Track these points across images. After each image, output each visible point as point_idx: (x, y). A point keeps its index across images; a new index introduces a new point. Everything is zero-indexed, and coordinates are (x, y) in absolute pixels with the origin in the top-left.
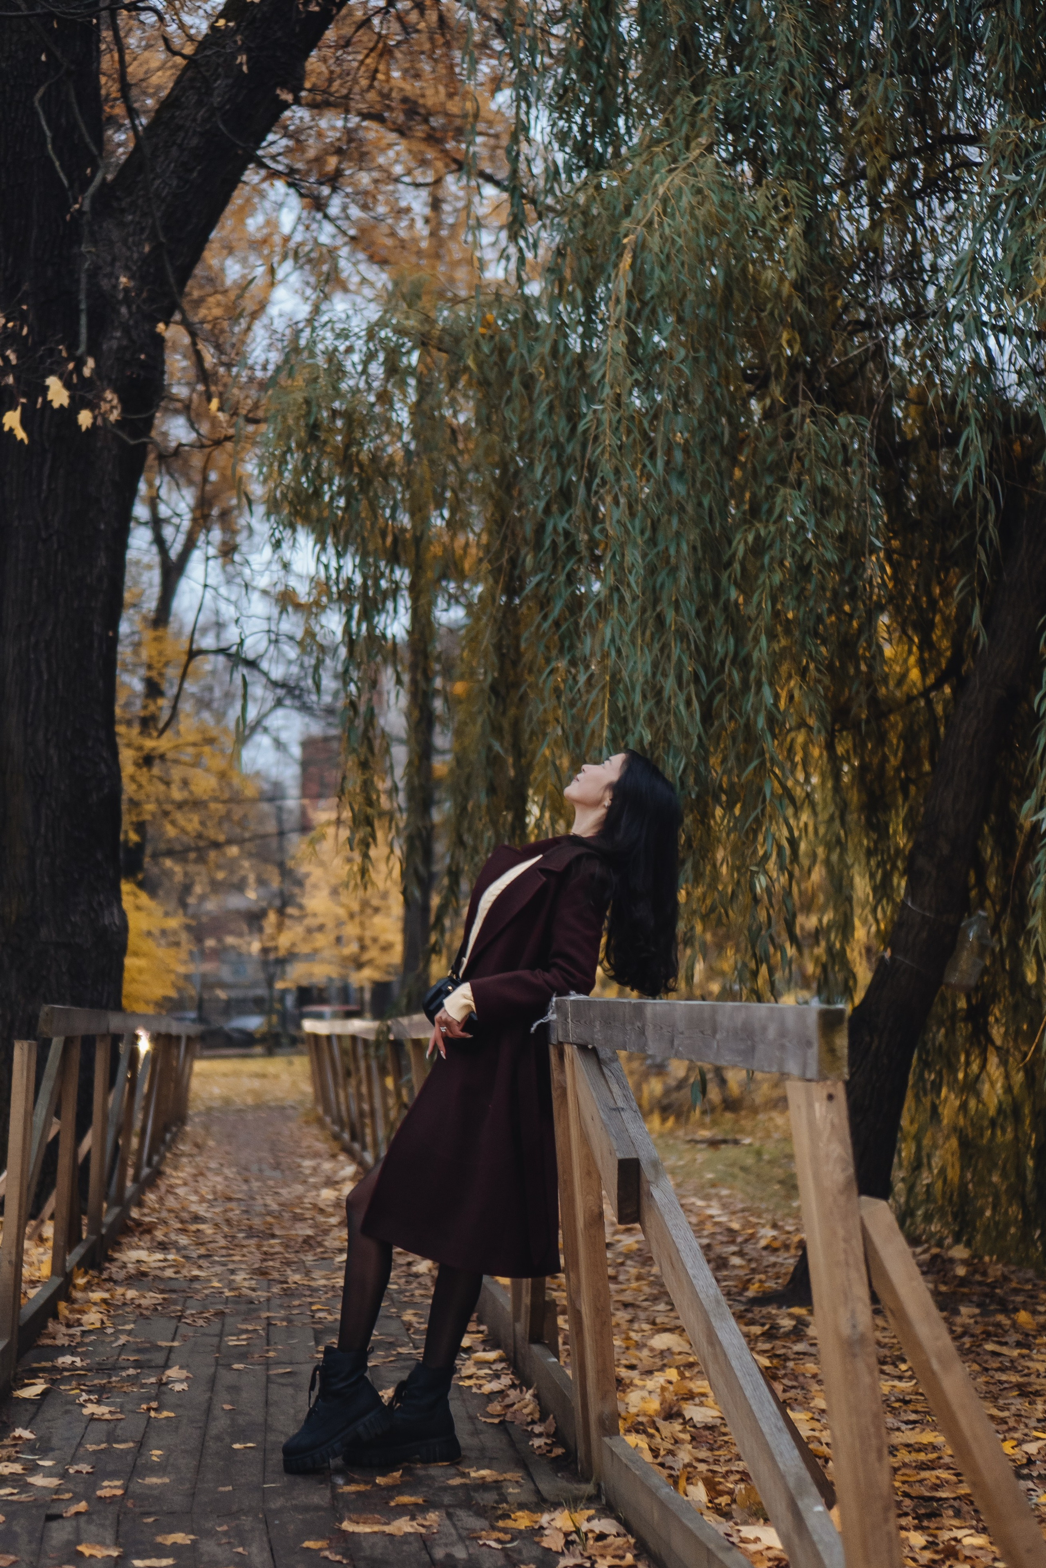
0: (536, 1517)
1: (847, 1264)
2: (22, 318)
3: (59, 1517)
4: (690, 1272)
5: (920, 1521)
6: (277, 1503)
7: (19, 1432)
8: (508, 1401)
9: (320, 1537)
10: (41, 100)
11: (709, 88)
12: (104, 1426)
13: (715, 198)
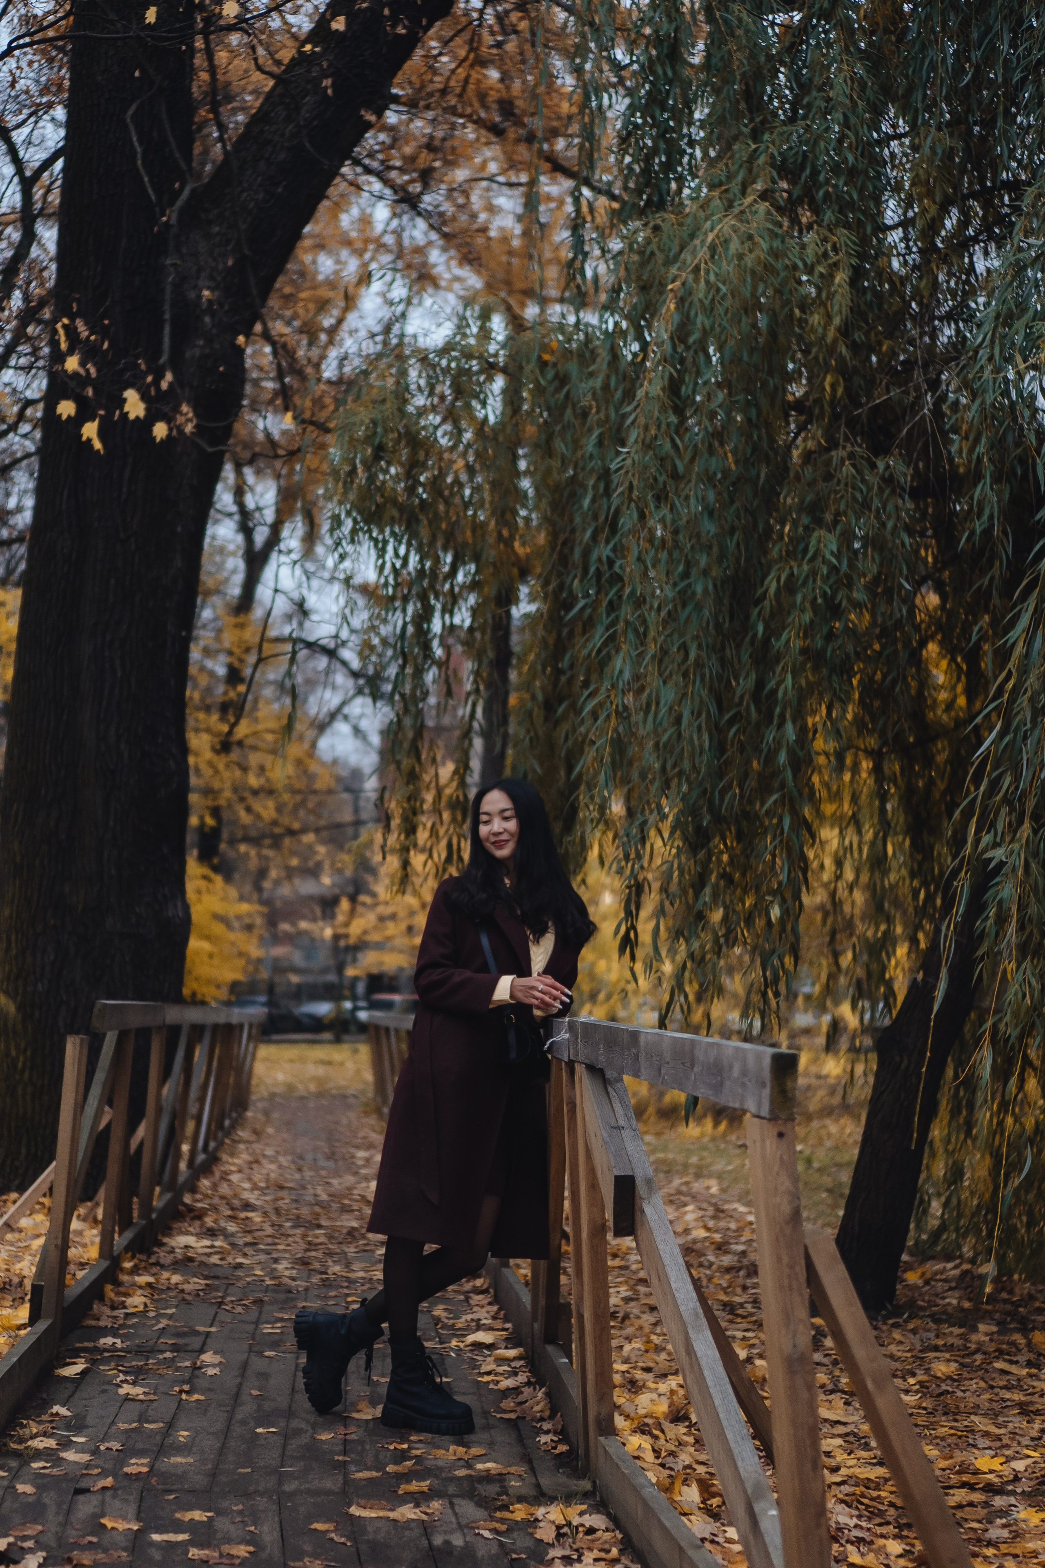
0: (532, 1510)
1: (791, 1289)
2: (104, 333)
3: (87, 1491)
4: (673, 1285)
5: (901, 1530)
6: (290, 1486)
7: (56, 1409)
8: (521, 1398)
9: (329, 1520)
10: (132, 117)
11: (766, 137)
12: (137, 1405)
13: (764, 245)
